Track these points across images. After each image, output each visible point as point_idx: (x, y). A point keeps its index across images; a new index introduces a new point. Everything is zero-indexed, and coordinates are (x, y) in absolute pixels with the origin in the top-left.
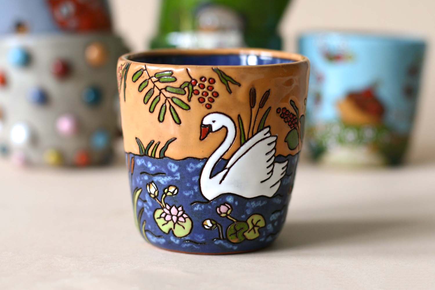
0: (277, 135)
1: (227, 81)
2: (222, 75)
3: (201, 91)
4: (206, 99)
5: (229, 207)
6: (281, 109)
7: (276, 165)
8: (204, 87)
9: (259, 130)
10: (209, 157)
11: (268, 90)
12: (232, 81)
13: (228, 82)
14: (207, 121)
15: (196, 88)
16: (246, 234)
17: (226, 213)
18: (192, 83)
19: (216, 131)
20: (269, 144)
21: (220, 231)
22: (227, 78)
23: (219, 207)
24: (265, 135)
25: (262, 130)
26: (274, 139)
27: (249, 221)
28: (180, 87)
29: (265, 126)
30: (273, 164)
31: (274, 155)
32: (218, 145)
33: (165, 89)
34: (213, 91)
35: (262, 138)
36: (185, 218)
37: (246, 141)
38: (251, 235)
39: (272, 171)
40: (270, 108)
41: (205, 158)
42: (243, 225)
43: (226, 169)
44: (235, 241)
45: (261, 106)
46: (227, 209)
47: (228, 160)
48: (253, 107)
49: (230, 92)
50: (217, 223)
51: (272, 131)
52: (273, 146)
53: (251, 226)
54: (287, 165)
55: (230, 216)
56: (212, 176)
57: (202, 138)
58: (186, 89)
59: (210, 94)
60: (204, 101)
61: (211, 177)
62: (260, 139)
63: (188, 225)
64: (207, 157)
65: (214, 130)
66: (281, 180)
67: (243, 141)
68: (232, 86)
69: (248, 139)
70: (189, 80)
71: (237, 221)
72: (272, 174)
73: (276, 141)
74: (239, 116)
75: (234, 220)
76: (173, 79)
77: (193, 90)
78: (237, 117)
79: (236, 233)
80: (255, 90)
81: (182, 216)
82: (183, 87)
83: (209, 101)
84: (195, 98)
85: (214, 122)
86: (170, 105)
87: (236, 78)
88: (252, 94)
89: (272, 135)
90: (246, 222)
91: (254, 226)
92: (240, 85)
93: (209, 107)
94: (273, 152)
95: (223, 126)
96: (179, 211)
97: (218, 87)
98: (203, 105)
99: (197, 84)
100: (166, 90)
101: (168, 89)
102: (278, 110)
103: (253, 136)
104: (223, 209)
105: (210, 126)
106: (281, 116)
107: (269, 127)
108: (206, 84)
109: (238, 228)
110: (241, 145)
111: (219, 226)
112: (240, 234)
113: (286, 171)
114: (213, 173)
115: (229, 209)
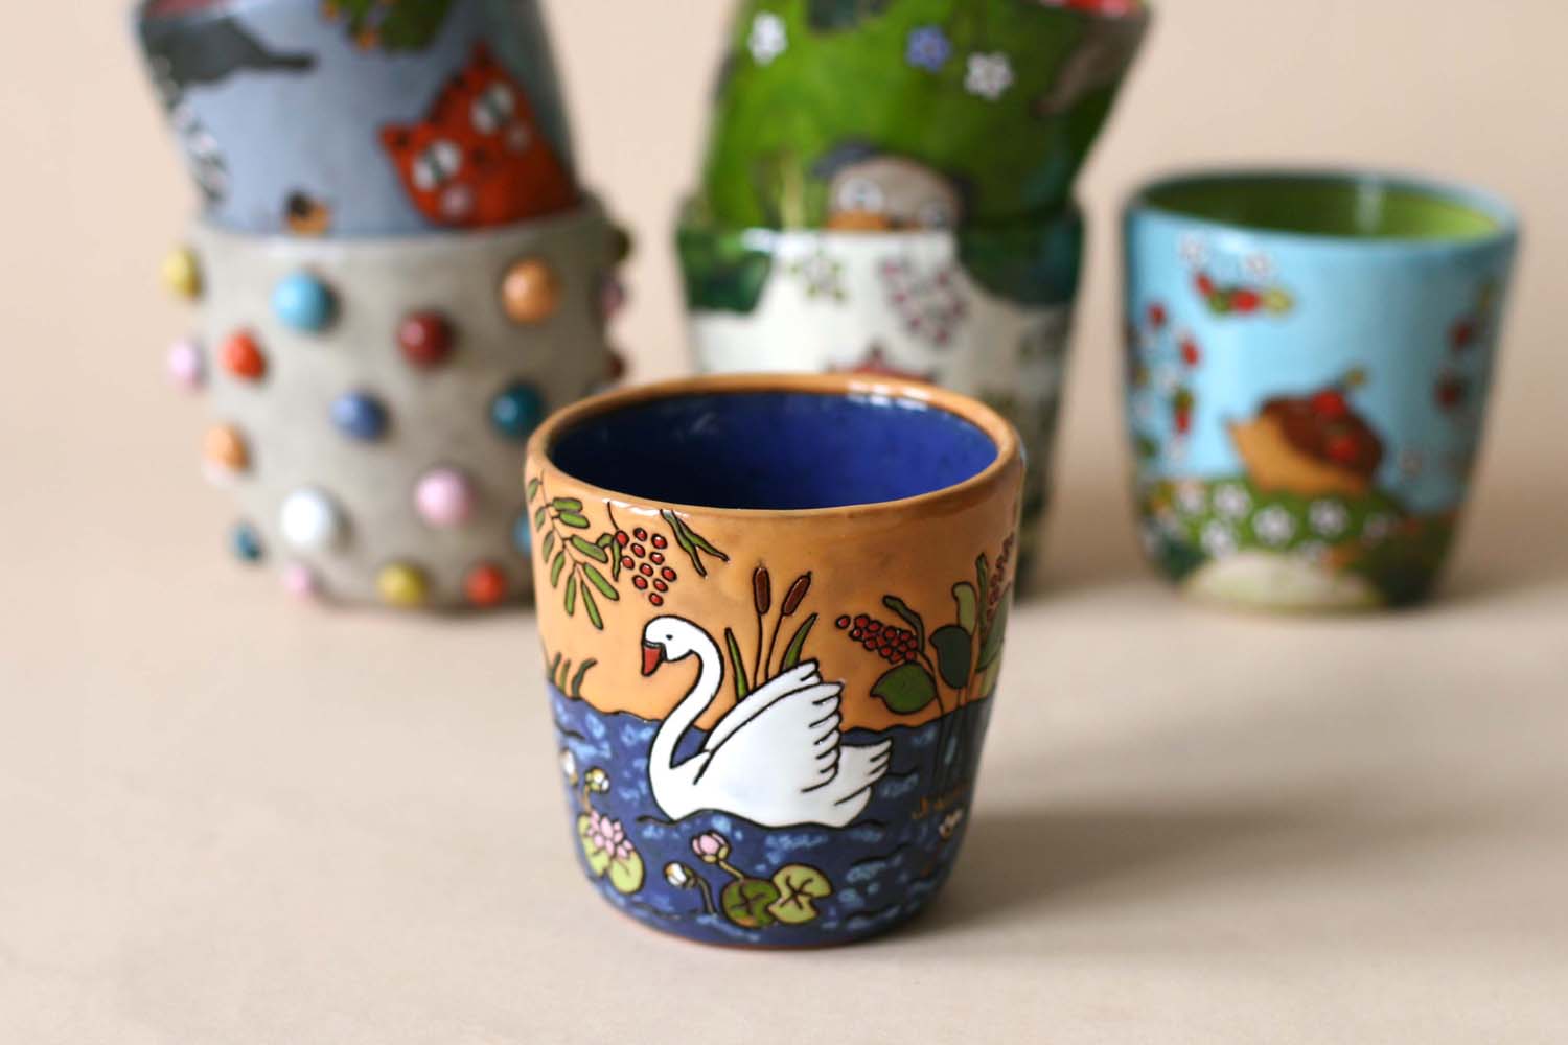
0: (842, 681)
1: (693, 546)
2: (680, 528)
3: (638, 561)
4: (650, 580)
5: (722, 841)
6: (852, 617)
7: (846, 752)
8: (642, 553)
9: (784, 668)
10: (666, 718)
11: (805, 573)
12: (703, 546)
13: (697, 548)
14: (655, 634)
15: (627, 551)
16: (775, 909)
17: (716, 855)
18: (619, 539)
19: (675, 660)
20: (818, 703)
21: (707, 896)
22: (695, 541)
23: (698, 838)
24: (803, 680)
25: (795, 666)
26: (834, 689)
27: (779, 879)
28: (597, 543)
29: (803, 657)
30: (837, 748)
31: (837, 728)
32: (682, 694)
33: (571, 539)
34: (663, 565)
35: (796, 688)
36: (628, 852)
37: (750, 692)
38: (789, 913)
39: (835, 765)
40: (814, 616)
41: (657, 720)
42: (761, 887)
43: (706, 751)
44: (748, 922)
45: (788, 609)
46: (716, 846)
47: (709, 732)
48: (766, 611)
49: (702, 572)
50: (695, 875)
51: (824, 670)
52: (831, 705)
53: (786, 893)
54: (890, 751)
55: (727, 863)
56: (675, 763)
57: (648, 671)
58: (608, 550)
59: (657, 574)
60: (646, 587)
61: (673, 765)
62: (791, 689)
63: (635, 865)
64: (661, 717)
65: (670, 656)
66: (872, 786)
67: (741, 692)
68: (704, 558)
69: (756, 689)
70: (612, 531)
71: (747, 877)
72: (836, 773)
73: (839, 695)
74: (728, 631)
75: (738, 874)
76: (583, 523)
77: (622, 558)
78: (723, 632)
79: (746, 904)
80: (766, 572)
81: (621, 843)
82: (601, 544)
83: (656, 586)
84: (626, 575)
85: (670, 637)
86: (582, 583)
87: (714, 541)
88: (760, 582)
89: (825, 679)
90: (770, 880)
91: (796, 893)
92: (725, 558)
93: (659, 602)
94: (834, 721)
95: (691, 652)
96: (615, 832)
97: (674, 557)
98: (643, 594)
99: (629, 545)
100: (572, 543)
101: (576, 541)
102: (841, 622)
103: (768, 681)
104: (708, 844)
105: (662, 648)
106: (851, 635)
107: (814, 661)
108: (648, 546)
109: (750, 893)
110: (739, 700)
111: (701, 882)
112: (758, 908)
113: (888, 762)
114: (678, 757)
115: (721, 846)
